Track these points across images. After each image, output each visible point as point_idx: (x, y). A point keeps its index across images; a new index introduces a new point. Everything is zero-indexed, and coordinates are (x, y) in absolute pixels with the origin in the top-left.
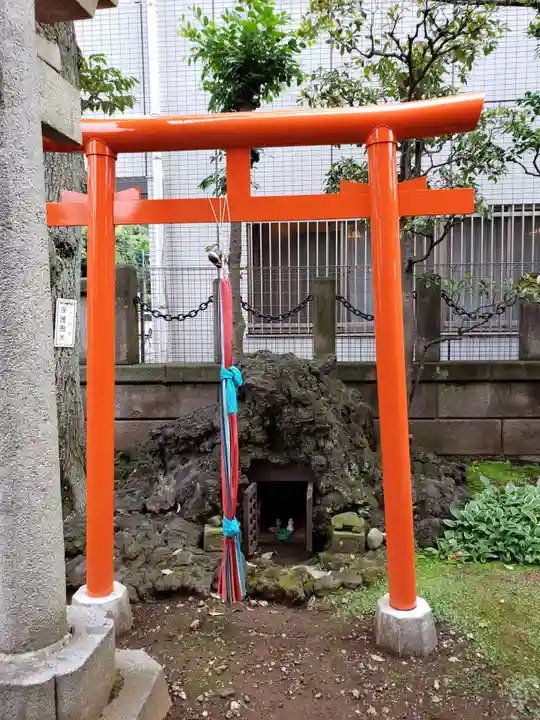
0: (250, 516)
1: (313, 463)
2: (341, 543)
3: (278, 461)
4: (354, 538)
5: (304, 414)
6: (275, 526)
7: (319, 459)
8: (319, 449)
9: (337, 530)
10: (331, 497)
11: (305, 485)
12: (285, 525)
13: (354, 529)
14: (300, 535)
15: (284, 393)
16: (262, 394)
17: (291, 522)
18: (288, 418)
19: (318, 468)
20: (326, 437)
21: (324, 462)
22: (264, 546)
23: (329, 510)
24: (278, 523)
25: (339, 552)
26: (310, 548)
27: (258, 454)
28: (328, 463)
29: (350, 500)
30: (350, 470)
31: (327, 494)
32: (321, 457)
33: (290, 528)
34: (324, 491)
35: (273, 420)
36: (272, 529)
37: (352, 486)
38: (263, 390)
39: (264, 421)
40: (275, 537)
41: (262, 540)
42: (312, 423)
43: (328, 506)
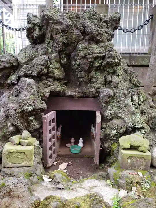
0: (49, 136)
1: (101, 95)
2: (129, 161)
3: (73, 93)
4: (141, 157)
5: (96, 49)
6: (71, 143)
7: (107, 91)
8: (107, 83)
9: (124, 149)
10: (116, 122)
11: (94, 114)
12: (77, 142)
13: (140, 149)
14: (88, 149)
15: (79, 29)
16: (59, 27)
17: (81, 140)
18: (82, 54)
19: (106, 98)
20: (114, 73)
21: (111, 93)
22: (62, 158)
23: (114, 132)
24: (73, 140)
25: (127, 169)
26: (97, 161)
27: (57, 87)
28: (114, 94)
29: (130, 125)
30: (132, 100)
31: (111, 120)
32: (109, 90)
33: (81, 144)
34: (109, 117)
35: (69, 57)
36: (68, 145)
37: (133, 114)
38: (59, 23)
39: (61, 58)
40: (70, 151)
41: (60, 153)
42: (103, 58)
43: (114, 129)
